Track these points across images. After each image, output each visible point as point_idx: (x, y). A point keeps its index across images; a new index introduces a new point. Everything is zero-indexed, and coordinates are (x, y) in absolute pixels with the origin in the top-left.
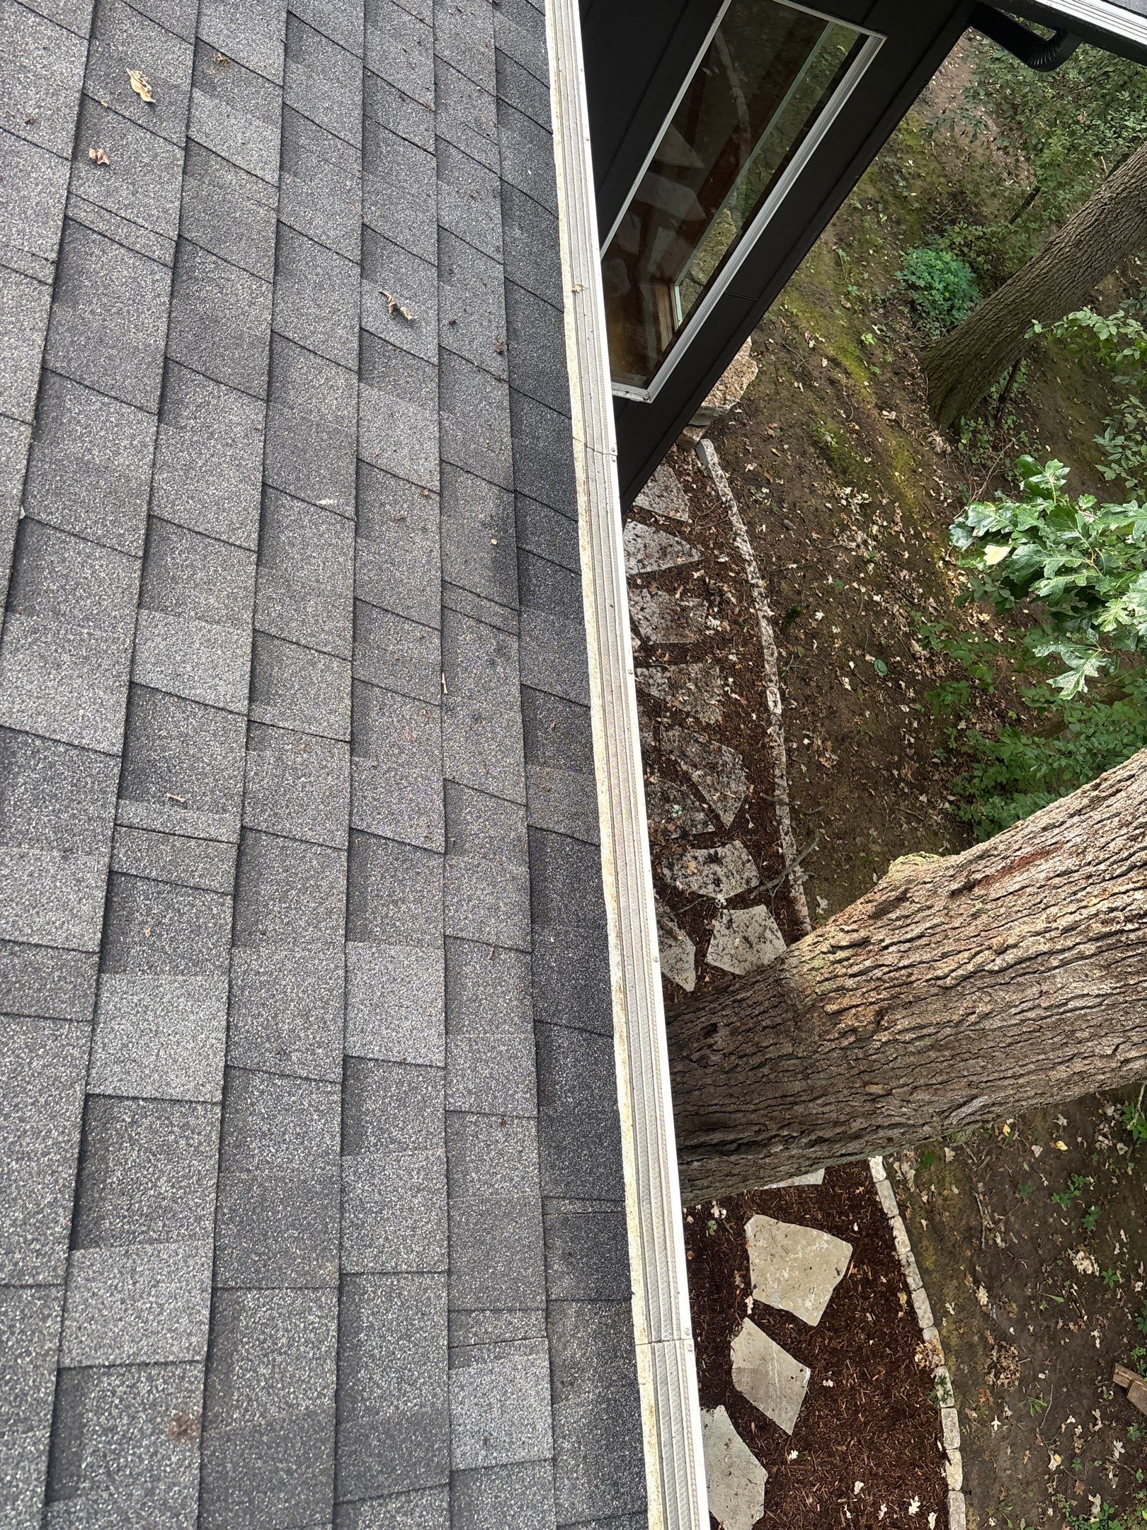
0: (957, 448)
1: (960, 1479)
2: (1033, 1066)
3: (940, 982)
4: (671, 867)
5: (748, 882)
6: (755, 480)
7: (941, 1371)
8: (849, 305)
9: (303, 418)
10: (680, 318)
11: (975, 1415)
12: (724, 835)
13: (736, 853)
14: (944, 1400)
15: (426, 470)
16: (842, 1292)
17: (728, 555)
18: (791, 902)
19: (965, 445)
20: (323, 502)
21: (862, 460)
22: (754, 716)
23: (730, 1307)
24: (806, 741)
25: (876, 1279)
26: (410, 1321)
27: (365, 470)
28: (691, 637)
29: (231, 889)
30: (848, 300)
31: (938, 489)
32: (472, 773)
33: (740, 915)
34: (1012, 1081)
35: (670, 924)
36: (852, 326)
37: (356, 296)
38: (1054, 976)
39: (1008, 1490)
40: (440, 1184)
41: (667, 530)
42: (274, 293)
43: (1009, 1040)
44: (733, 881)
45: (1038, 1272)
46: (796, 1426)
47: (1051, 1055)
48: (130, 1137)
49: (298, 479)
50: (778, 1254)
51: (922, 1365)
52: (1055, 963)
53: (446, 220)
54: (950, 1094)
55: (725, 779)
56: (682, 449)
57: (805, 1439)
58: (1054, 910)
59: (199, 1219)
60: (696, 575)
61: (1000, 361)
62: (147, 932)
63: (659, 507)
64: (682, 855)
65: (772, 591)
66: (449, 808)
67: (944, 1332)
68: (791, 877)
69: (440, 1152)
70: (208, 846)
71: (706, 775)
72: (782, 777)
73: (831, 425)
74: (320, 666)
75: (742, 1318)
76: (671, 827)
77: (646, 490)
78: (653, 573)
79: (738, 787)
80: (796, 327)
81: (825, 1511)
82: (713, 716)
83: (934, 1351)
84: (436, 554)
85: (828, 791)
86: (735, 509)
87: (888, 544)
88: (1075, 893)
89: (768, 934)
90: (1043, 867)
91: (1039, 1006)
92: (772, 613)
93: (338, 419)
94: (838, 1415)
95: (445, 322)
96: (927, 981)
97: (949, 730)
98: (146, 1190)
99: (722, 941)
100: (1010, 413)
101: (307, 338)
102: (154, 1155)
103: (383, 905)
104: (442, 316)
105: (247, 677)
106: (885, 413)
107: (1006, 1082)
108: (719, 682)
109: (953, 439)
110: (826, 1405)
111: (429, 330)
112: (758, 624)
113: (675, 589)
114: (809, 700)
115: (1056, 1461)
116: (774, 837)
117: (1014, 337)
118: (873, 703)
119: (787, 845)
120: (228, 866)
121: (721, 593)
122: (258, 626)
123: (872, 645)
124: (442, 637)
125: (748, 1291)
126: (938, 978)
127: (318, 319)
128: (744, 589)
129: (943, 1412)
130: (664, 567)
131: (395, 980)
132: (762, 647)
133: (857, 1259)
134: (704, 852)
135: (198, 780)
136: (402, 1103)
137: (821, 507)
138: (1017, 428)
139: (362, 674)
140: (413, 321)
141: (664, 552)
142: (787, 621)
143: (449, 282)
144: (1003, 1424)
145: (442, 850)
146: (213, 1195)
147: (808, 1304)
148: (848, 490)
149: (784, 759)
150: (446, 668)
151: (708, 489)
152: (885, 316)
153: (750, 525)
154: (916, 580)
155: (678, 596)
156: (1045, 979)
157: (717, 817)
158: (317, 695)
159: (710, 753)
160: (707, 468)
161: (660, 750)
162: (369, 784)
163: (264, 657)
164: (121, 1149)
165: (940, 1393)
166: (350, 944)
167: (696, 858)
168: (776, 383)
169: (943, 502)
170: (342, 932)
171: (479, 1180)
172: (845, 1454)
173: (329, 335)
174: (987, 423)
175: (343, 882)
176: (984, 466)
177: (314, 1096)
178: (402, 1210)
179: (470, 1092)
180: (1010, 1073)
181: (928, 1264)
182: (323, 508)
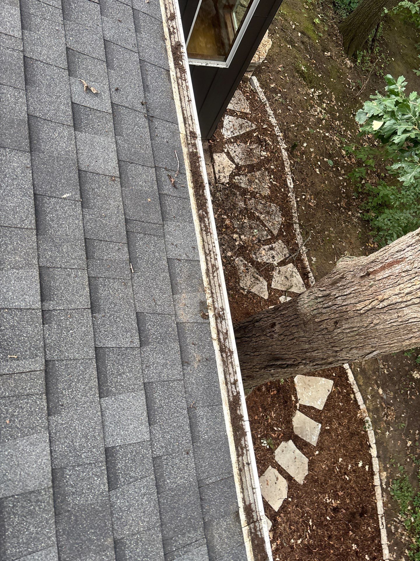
0: (356, 65)
1: (376, 453)
2: (396, 341)
3: (359, 312)
4: (255, 254)
5: (285, 256)
6: (275, 91)
7: (367, 418)
8: (307, 7)
9: (50, 156)
10: (236, 27)
11: (380, 431)
12: (274, 239)
13: (280, 245)
14: (368, 428)
15: (112, 167)
16: (330, 397)
17: (267, 124)
18: (302, 261)
19: (359, 63)
20: (65, 196)
21: (317, 76)
22: (283, 190)
23: (291, 407)
24: (304, 197)
25: (342, 391)
26: (146, 549)
27: (83, 174)
28: (255, 161)
29: (44, 391)
30: (307, 5)
31: (349, 84)
32: (149, 307)
33: (283, 269)
34: (388, 345)
35: (257, 275)
36: (309, 17)
37: (68, 87)
38: (403, 311)
39: (393, 455)
40: (154, 490)
41: (241, 117)
42: (26, 95)
43: (386, 333)
44: (279, 256)
45: (400, 380)
46: (317, 443)
47: (403, 337)
48: (13, 513)
49: (51, 187)
50: (307, 386)
51: (360, 417)
52: (404, 306)
53: (108, 36)
54: (365, 350)
55: (273, 217)
56: (244, 82)
57: (321, 447)
58: (402, 286)
59: (49, 538)
60: (255, 135)
61: (371, 25)
62: (8, 421)
63: (237, 108)
64: (259, 249)
65: (285, 137)
66: (140, 325)
67: (367, 405)
68: (301, 251)
69: (152, 477)
70: (31, 374)
71: (266, 216)
72: (295, 213)
73: (304, 62)
74: (73, 275)
75: (295, 411)
76: (254, 239)
77: (231, 101)
78: (238, 136)
79: (279, 219)
80: (287, 20)
81: (329, 470)
82: (267, 192)
83: (364, 412)
84: (121, 207)
85: (313, 215)
86: (268, 105)
87: (330, 111)
88: (411, 279)
89: (294, 274)
90: (397, 268)
91: (398, 321)
92: (286, 146)
93: (67, 153)
94: (332, 438)
95: (113, 90)
96: (353, 311)
97: (359, 185)
98: (24, 532)
99: (277, 279)
100: (377, 46)
101: (46, 114)
102: (25, 517)
103: (115, 377)
104: (111, 87)
105: (39, 291)
106: (326, 53)
107: (386, 346)
108: (268, 178)
109: (354, 61)
110: (327, 435)
111: (106, 96)
112: (281, 152)
113: (247, 142)
114: (304, 180)
115: (409, 443)
116: (294, 237)
117: (376, 14)
118: (328, 178)
119: (299, 239)
120: (41, 381)
121: (265, 141)
122: (41, 264)
123: (326, 154)
124: (129, 247)
125: (297, 401)
126: (358, 310)
127: (51, 103)
128: (274, 137)
129: (369, 432)
130: (242, 133)
131: (124, 409)
132: (283, 161)
133: (335, 385)
134: (268, 246)
135: (22, 345)
136: (134, 461)
137: (302, 99)
138: (380, 52)
139: (93, 274)
140: (97, 93)
141: (241, 126)
142: (292, 149)
143: (113, 68)
144: (390, 433)
145: (138, 346)
146: (54, 526)
147: (319, 403)
148: (313, 90)
149: (295, 206)
150: (132, 260)
151: (256, 98)
152: (323, 10)
153: (274, 110)
154: (342, 124)
155: (248, 144)
156: (400, 311)
157: (271, 232)
158: (73, 290)
159: (266, 207)
160: (255, 89)
161: (247, 209)
162: (102, 325)
163: (46, 278)
164: (10, 518)
165: (367, 426)
166: (102, 400)
167: (264, 249)
168: (280, 46)
169: (351, 89)
170: (97, 395)
171: (170, 482)
172: (335, 450)
173: (57, 110)
174: (368, 52)
175: (95, 373)
176: (367, 71)
177: (94, 470)
178: (138, 506)
179: (162, 447)
180: (387, 343)
181: (361, 383)
182: (65, 199)
